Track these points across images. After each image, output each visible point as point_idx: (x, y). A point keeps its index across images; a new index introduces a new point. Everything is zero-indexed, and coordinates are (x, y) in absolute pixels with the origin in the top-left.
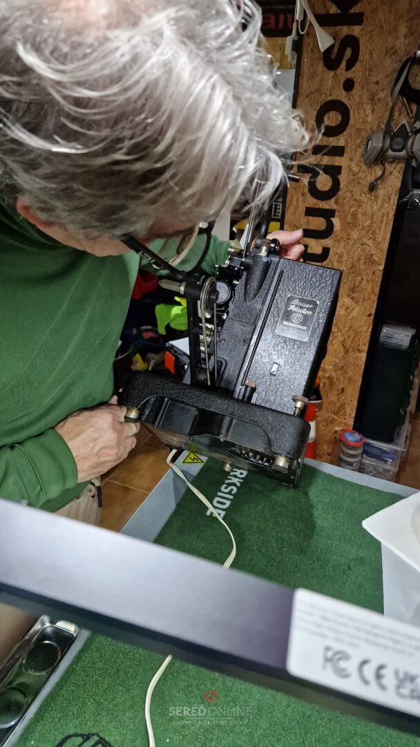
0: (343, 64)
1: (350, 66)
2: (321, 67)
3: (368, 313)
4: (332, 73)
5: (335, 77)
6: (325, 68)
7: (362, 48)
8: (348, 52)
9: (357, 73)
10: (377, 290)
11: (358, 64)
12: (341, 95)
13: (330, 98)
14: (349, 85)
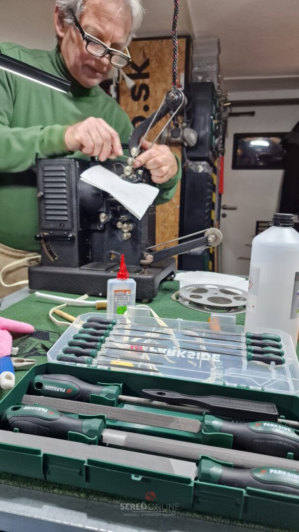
0: (142, 98)
1: (146, 98)
2: (130, 99)
3: (175, 234)
4: (136, 103)
5: (138, 105)
6: (133, 101)
7: (151, 90)
8: (144, 92)
9: (150, 102)
10: (178, 220)
11: (150, 98)
12: (142, 113)
13: (137, 115)
14: (146, 108)
